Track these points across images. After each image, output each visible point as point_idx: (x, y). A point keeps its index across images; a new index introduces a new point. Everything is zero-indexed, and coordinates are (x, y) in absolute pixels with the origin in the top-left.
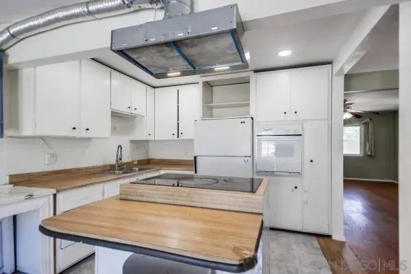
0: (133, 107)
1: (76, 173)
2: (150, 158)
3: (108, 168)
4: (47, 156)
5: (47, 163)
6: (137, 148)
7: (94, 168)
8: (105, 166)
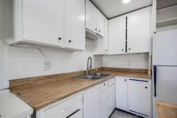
0: (98, 30)
1: (63, 77)
2: (103, 66)
3: (82, 73)
4: (43, 64)
5: (43, 69)
6: (97, 60)
7: (75, 73)
8: (81, 72)
